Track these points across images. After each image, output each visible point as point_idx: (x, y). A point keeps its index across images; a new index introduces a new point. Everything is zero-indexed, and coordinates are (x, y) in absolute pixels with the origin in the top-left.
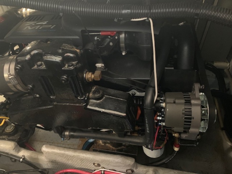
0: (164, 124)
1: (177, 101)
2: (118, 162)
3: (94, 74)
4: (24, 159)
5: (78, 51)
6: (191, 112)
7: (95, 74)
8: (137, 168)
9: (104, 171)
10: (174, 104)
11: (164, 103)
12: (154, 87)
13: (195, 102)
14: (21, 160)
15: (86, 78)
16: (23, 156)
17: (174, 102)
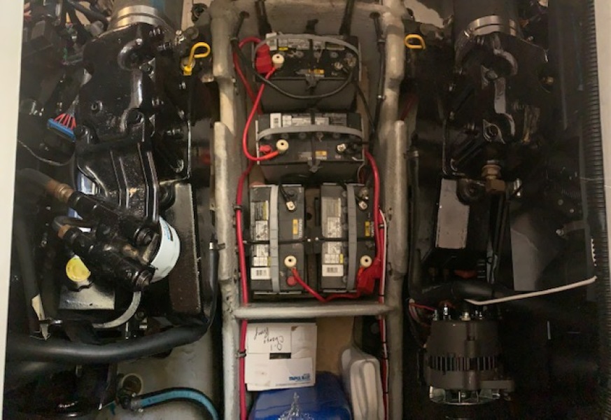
0: (436, 319)
1: (471, 343)
2: (396, 246)
3: (497, 178)
4: (382, 100)
5: (526, 139)
6: (453, 370)
7: (498, 181)
8: (395, 279)
9: (383, 228)
10: (465, 338)
11: (469, 319)
12: (492, 299)
13: (470, 378)
14: (380, 97)
15: (485, 167)
16: (386, 96)
17: (469, 339)
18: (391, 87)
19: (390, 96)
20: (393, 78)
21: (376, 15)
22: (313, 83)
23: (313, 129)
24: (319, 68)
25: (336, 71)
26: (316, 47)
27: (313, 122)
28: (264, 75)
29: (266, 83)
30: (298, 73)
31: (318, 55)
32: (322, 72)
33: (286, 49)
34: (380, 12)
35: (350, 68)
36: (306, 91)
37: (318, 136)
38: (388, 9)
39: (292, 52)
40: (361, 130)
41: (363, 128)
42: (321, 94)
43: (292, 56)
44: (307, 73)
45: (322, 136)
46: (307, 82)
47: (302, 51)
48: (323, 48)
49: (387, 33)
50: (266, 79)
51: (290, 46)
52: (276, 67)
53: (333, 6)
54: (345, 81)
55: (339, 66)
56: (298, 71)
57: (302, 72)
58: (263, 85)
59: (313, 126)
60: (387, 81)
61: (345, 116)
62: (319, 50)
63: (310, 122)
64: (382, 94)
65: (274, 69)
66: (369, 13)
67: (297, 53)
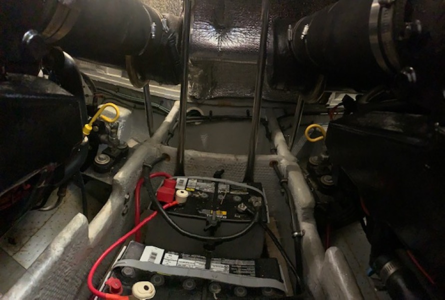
4: (300, 237)
14: (296, 234)
16: (303, 231)
18: (306, 219)
19: (308, 229)
20: (304, 207)
21: (274, 164)
22: (213, 223)
23: (206, 275)
24: (222, 210)
25: (239, 213)
26: (221, 190)
27: (208, 267)
28: (163, 204)
29: (159, 212)
30: (200, 212)
31: (222, 198)
32: (224, 213)
33: (193, 190)
34: (277, 160)
35: (255, 208)
36: (205, 230)
37: (212, 288)
38: (284, 157)
39: (199, 193)
40: (281, 281)
41: (283, 278)
42: (223, 236)
43: (197, 196)
44: (208, 213)
45: (218, 291)
46: (208, 223)
47: (207, 193)
48: (227, 191)
49: (287, 171)
50: (162, 209)
51: (197, 188)
52: (178, 201)
53: (237, 160)
54: (249, 223)
55: (243, 207)
56: (200, 210)
57: (204, 211)
58: (155, 213)
59: (208, 271)
60: (299, 212)
61: (253, 263)
62: (223, 194)
63: (203, 267)
64: (298, 230)
65: (174, 203)
66: (269, 163)
67: (202, 195)
